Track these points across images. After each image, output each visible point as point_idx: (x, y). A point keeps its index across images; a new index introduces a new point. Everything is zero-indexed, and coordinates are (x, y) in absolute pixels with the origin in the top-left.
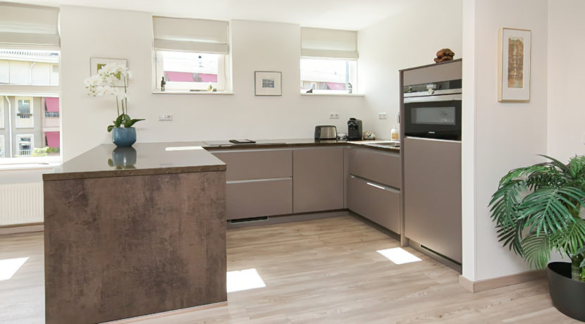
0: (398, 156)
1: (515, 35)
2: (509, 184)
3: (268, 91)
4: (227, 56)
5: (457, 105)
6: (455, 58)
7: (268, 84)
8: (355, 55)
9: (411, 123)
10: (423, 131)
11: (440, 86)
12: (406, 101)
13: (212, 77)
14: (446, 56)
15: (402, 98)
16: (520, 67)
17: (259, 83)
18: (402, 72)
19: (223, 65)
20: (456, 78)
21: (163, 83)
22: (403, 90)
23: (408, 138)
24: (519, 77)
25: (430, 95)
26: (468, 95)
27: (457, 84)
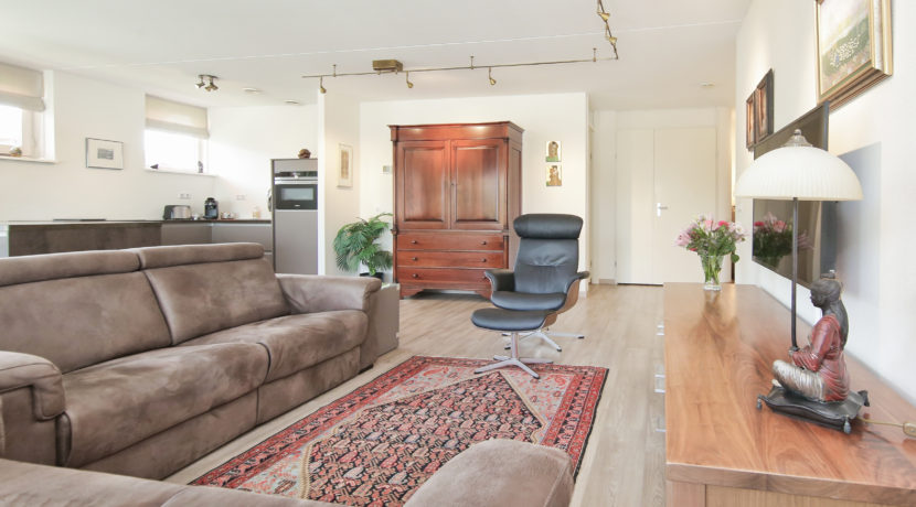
0: (270, 225)
1: (345, 149)
2: (341, 233)
3: (105, 163)
4: (40, 115)
5: (315, 187)
6: (311, 156)
7: (106, 154)
9: (279, 201)
10: (291, 205)
11: (304, 174)
12: (277, 183)
14: (305, 154)
15: (273, 180)
16: (347, 168)
17: (93, 152)
18: (273, 161)
20: (313, 170)
22: (275, 175)
23: (277, 211)
24: (347, 173)
25: (296, 180)
26: (321, 181)
27: (314, 174)
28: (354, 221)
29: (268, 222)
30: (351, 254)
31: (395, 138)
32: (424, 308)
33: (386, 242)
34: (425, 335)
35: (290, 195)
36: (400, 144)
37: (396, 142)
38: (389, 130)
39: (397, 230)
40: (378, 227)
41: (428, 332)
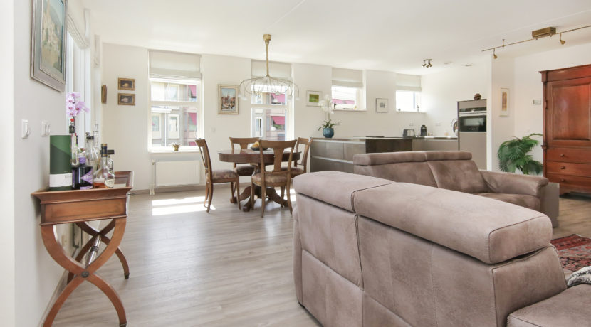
0: (457, 141)
1: (505, 91)
3: (382, 110)
4: (361, 90)
5: (485, 117)
6: (482, 98)
7: (382, 105)
8: (420, 89)
9: (462, 125)
10: (469, 128)
11: (477, 109)
12: (461, 116)
13: (352, 102)
14: (478, 97)
15: (459, 114)
16: (506, 103)
17: (378, 105)
18: (458, 103)
19: (358, 95)
20: (484, 106)
21: (335, 105)
22: (460, 110)
23: (461, 132)
24: (506, 107)
25: (472, 113)
26: (489, 113)
27: (485, 109)
28: (511, 139)
29: (456, 139)
30: (509, 162)
31: (545, 80)
32: (572, 205)
33: (537, 154)
34: (579, 223)
35: (468, 122)
36: (550, 84)
37: (545, 83)
38: (540, 75)
39: (546, 146)
40: (530, 143)
41: (583, 222)
